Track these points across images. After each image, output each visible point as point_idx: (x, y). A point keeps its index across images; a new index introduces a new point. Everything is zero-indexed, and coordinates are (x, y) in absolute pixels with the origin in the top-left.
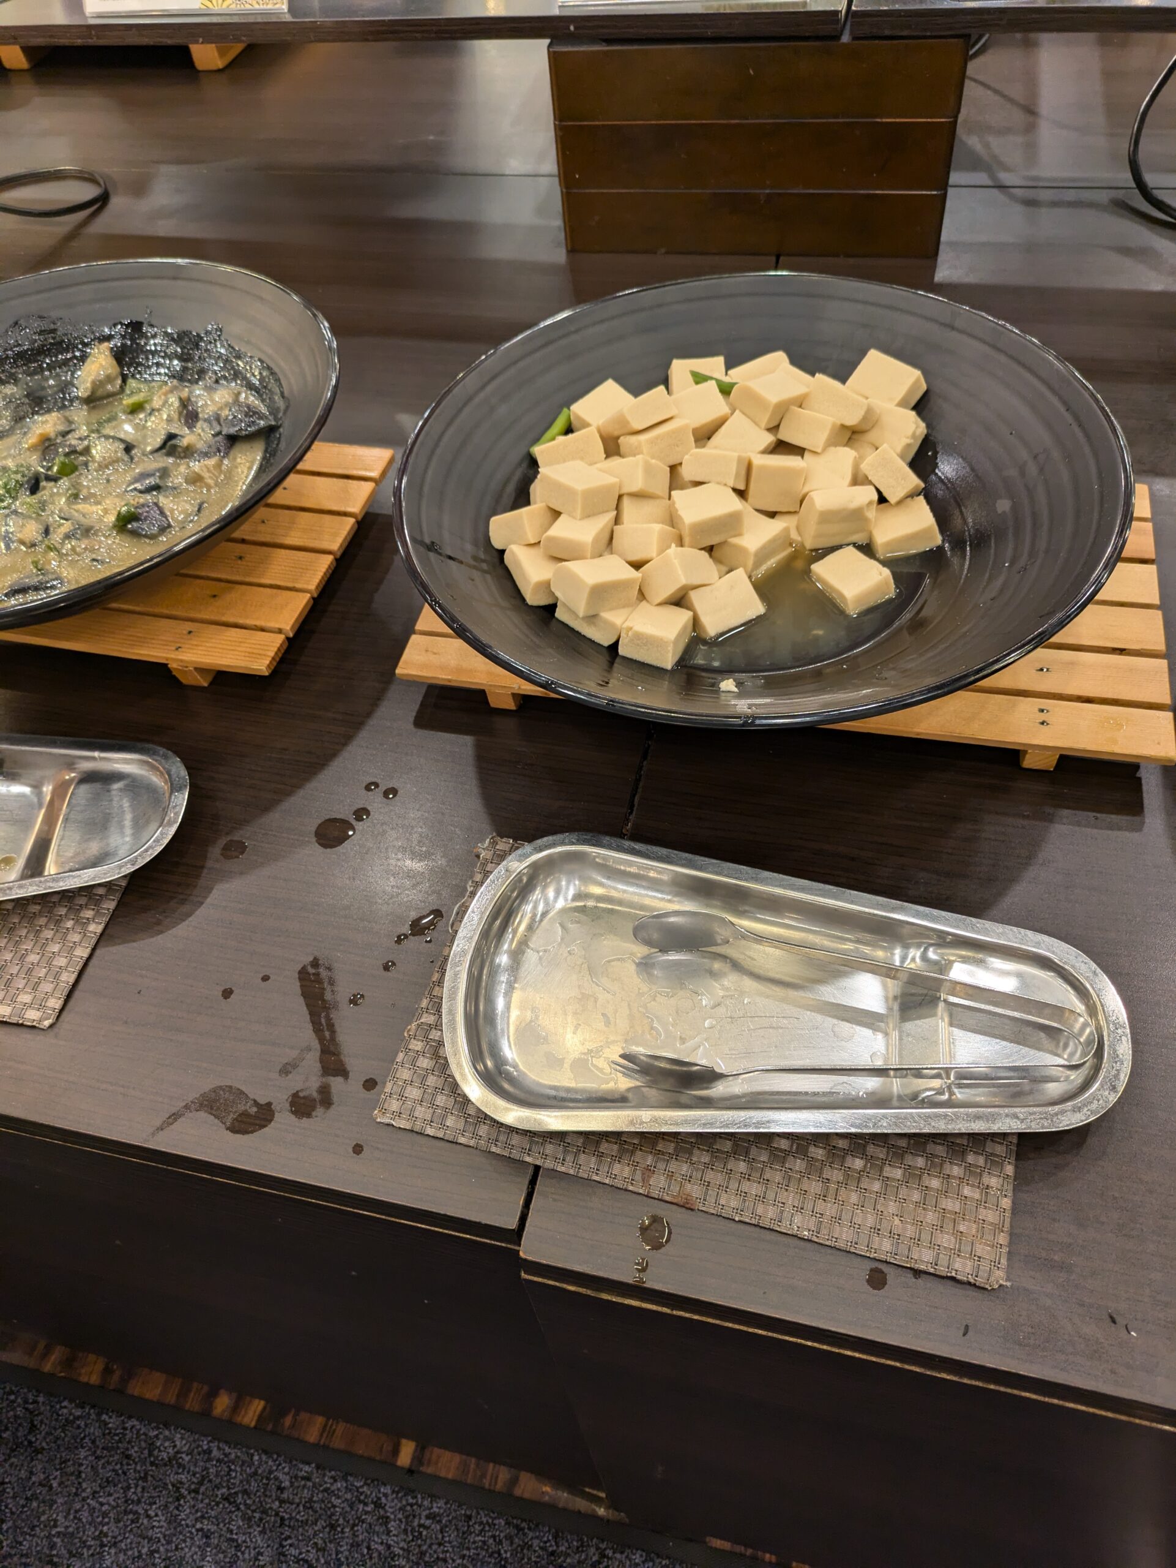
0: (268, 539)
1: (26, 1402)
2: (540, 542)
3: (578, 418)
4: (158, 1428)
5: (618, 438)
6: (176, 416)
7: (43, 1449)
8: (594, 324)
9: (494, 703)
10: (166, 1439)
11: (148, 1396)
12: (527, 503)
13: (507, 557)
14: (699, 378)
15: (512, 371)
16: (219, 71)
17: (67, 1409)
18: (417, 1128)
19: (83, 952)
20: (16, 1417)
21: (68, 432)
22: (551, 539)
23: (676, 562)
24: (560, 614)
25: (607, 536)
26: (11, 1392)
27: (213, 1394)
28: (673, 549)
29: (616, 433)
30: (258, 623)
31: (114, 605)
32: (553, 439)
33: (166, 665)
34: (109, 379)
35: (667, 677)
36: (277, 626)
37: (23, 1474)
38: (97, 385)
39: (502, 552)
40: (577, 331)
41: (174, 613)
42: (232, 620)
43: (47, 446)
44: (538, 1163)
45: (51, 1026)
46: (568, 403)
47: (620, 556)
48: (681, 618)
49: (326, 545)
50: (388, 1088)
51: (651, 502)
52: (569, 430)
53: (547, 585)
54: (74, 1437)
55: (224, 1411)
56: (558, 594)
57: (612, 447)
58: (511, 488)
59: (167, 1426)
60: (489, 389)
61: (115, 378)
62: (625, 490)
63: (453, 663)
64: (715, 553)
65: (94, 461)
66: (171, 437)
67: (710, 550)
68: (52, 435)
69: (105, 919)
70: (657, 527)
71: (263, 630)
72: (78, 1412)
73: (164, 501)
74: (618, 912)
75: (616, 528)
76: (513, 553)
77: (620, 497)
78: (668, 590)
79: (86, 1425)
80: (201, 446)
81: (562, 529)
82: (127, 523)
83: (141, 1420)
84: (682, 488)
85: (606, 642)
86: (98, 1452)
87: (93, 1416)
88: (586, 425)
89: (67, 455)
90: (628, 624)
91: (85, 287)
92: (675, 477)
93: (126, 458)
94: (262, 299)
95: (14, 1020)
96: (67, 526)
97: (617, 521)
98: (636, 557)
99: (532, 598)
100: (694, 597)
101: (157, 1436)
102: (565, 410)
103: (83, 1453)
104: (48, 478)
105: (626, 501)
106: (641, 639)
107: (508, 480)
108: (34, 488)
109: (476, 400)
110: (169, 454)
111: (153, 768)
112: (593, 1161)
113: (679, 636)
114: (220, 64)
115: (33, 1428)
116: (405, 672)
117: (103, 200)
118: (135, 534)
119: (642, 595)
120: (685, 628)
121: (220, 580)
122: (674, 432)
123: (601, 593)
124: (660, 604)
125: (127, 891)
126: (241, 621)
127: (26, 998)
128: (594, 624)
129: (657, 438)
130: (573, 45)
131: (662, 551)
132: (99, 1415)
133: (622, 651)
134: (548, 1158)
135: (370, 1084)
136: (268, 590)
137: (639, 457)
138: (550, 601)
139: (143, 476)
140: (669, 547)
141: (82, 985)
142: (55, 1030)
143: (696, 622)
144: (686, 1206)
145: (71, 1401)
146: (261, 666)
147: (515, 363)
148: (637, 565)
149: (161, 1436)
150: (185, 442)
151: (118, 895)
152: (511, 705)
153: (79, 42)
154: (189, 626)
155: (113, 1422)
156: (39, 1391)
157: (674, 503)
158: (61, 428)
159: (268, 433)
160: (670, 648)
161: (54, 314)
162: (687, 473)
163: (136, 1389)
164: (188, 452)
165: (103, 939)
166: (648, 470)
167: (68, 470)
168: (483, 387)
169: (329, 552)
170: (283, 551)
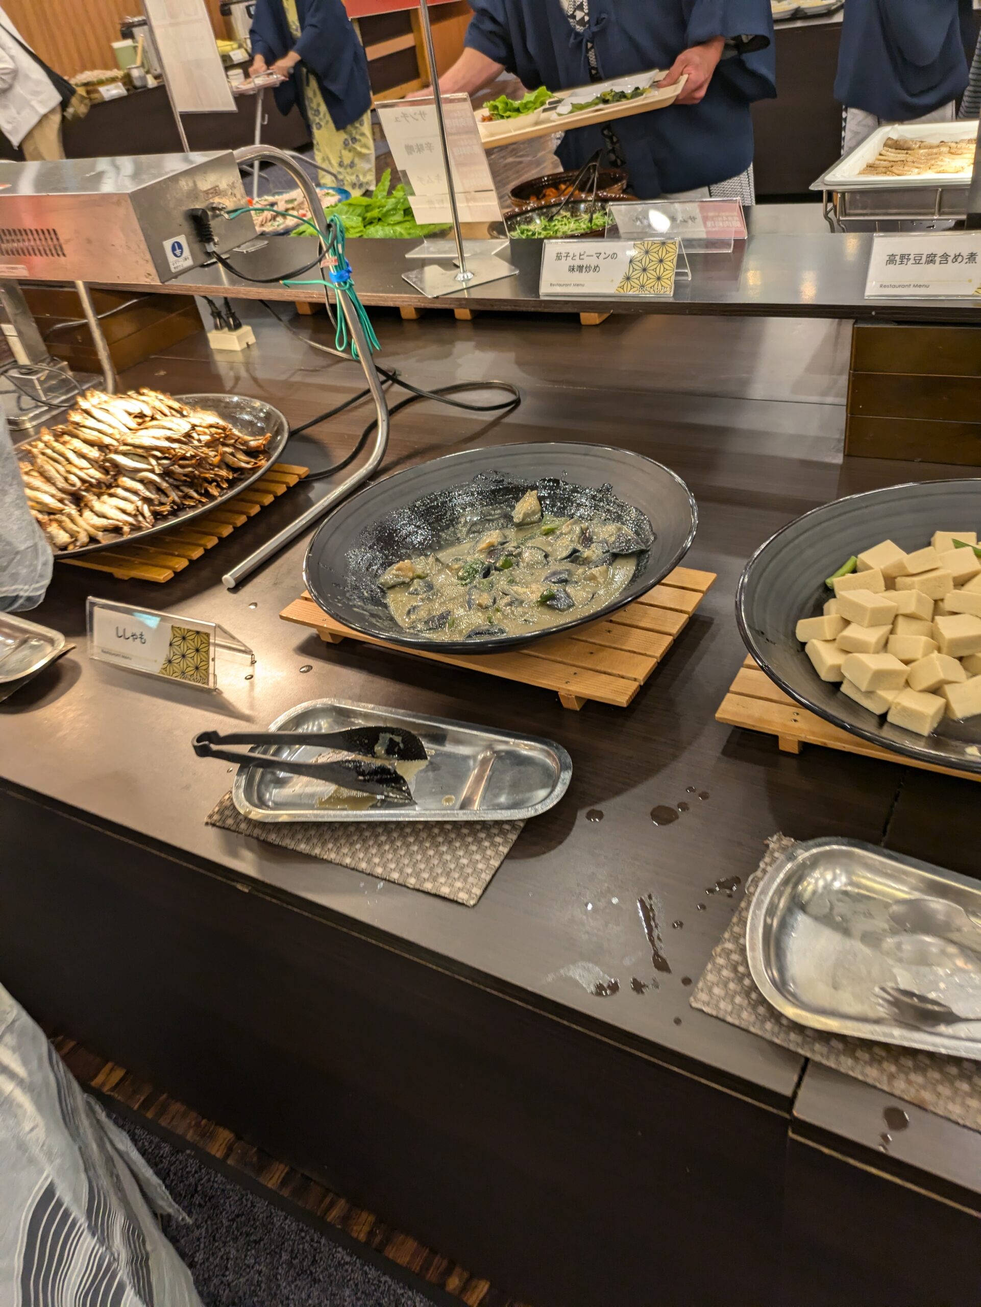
0: (628, 622)
1: (312, 1240)
2: (834, 640)
3: (863, 563)
4: (404, 1288)
5: (895, 578)
6: (577, 539)
7: (320, 1280)
8: (879, 504)
9: (783, 746)
10: (409, 1298)
11: (399, 1261)
12: (822, 614)
13: (808, 649)
14: (958, 544)
15: (818, 529)
16: (596, 326)
17: (341, 1254)
18: (721, 1016)
19: (495, 863)
20: (304, 1249)
21: (504, 543)
22: (845, 638)
23: (937, 662)
24: (844, 689)
25: (883, 641)
26: (302, 1230)
27: (448, 1272)
28: (935, 654)
29: (894, 575)
30: (621, 673)
31: (525, 651)
32: (843, 575)
33: (556, 693)
34: (534, 513)
35: (924, 740)
36: (634, 676)
37: (304, 1296)
38: (526, 515)
39: (803, 645)
40: (866, 507)
41: (565, 660)
42: (603, 669)
43: (491, 550)
44: (809, 1055)
45: (474, 905)
46: (856, 553)
47: (895, 655)
48: (936, 703)
49: (668, 630)
50: (700, 985)
51: (919, 622)
52: (854, 571)
53: (838, 668)
54: (344, 1278)
55: (454, 1289)
56: (846, 674)
57: (890, 583)
58: (812, 602)
59: (410, 1288)
60: (802, 538)
61: (537, 513)
62: (901, 611)
63: (757, 715)
64: (964, 660)
65: (523, 562)
66: (575, 551)
67: (961, 659)
68: (496, 544)
69: (510, 845)
70: (924, 639)
71: (623, 677)
72: (348, 1259)
73: (569, 589)
74: (874, 899)
75: (892, 637)
76: (813, 644)
77: (896, 616)
78: (929, 681)
79: (352, 1271)
80: (594, 558)
81: (852, 632)
82: (547, 601)
83: (393, 1277)
84: (942, 614)
85: (879, 711)
86: (359, 1294)
87: (358, 1265)
88: (868, 568)
89: (507, 556)
90: (896, 701)
91: (525, 456)
92: (937, 607)
93: (545, 562)
94: (643, 471)
95: (451, 897)
96: (507, 599)
97: (892, 632)
98: (907, 657)
99: (825, 676)
100: (948, 689)
101: (402, 1295)
102: (853, 558)
103: (347, 1292)
104: (496, 569)
105: (900, 620)
106: (906, 711)
107: (809, 598)
108: (487, 574)
109: (792, 545)
110: (572, 562)
111: (549, 755)
112: (850, 1062)
113: (936, 713)
114: (598, 322)
115: (314, 1262)
116: (722, 716)
117: (516, 403)
118: (551, 607)
119: (907, 684)
120: (939, 710)
121: (594, 644)
122: (939, 577)
123: (880, 677)
124: (922, 691)
125: (524, 830)
126: (609, 671)
127: (459, 884)
128: (871, 698)
129: (927, 580)
130: (872, 323)
131: (925, 655)
132: (363, 1265)
133: (890, 718)
134: (817, 1053)
135: (687, 981)
136: (628, 654)
137: (914, 591)
138: (837, 679)
139: (554, 574)
140: (932, 652)
141: (493, 883)
142: (476, 908)
143: (947, 707)
144: (921, 1107)
145: (344, 1248)
146: (622, 700)
147: (820, 523)
148: (907, 662)
149: (406, 1296)
150: (585, 555)
151: (518, 832)
152: (795, 750)
153: (533, 309)
154: (574, 669)
155: (372, 1273)
156: (322, 1235)
157: (937, 624)
158: (500, 540)
159: (640, 554)
160: (929, 721)
161: (505, 470)
162: (947, 606)
163: (391, 1253)
164: (586, 562)
165: (508, 857)
166: (920, 600)
167: (507, 565)
168: (798, 537)
169: (670, 635)
170: (638, 630)
